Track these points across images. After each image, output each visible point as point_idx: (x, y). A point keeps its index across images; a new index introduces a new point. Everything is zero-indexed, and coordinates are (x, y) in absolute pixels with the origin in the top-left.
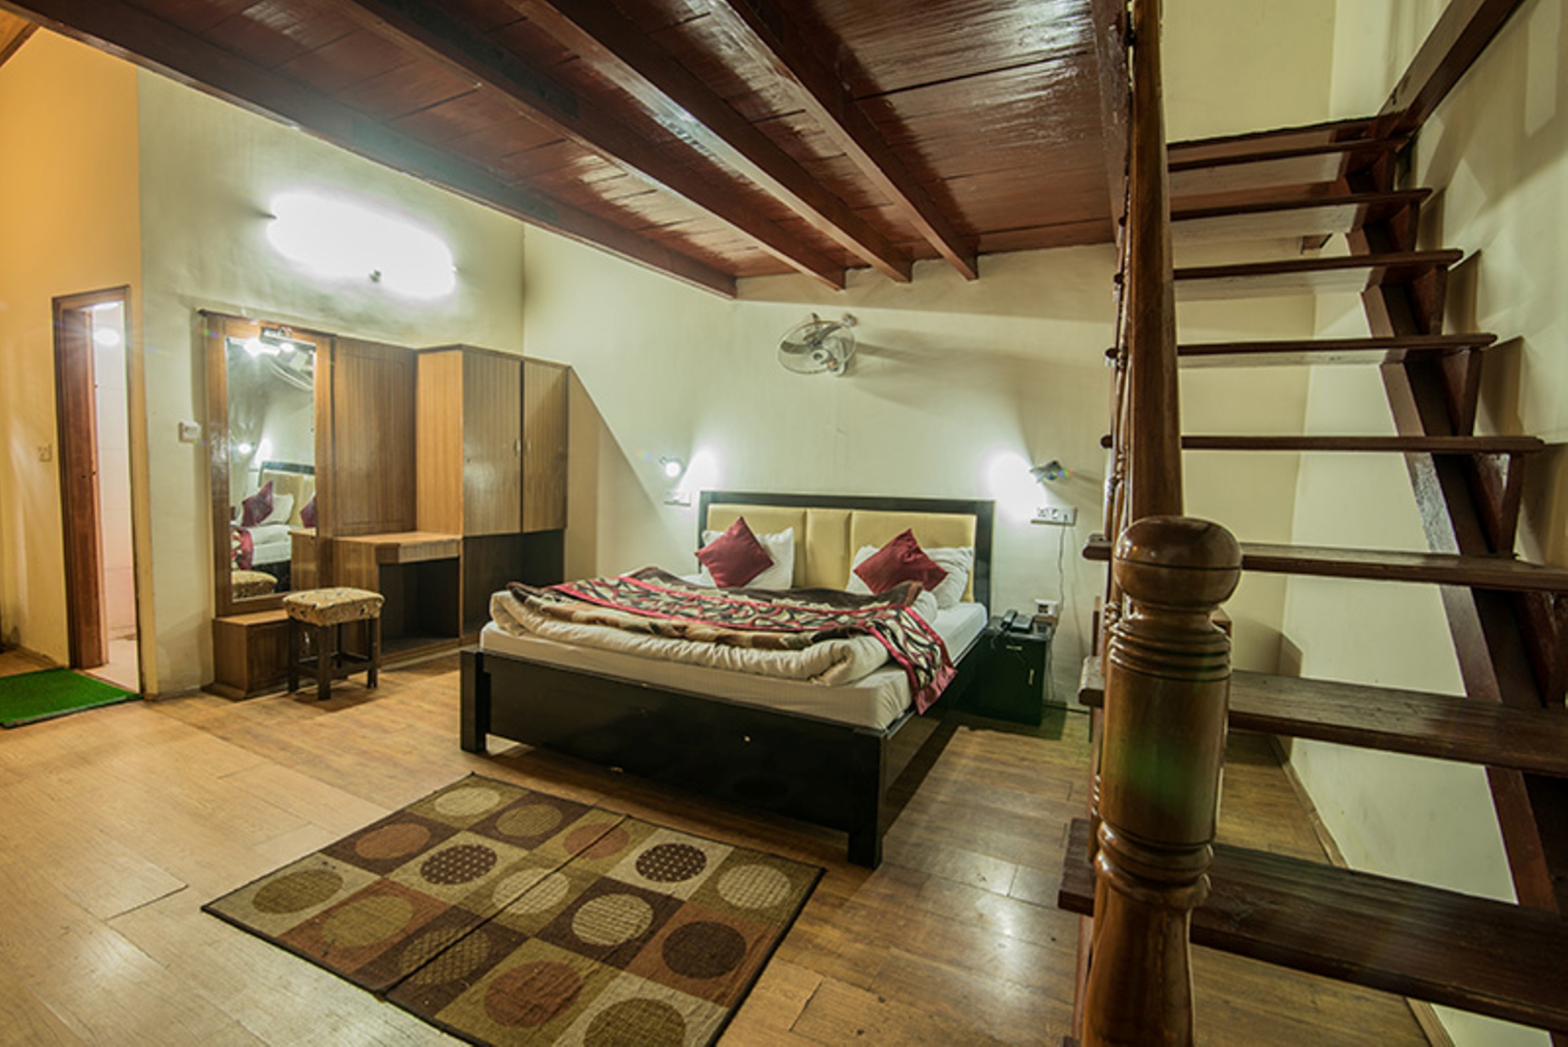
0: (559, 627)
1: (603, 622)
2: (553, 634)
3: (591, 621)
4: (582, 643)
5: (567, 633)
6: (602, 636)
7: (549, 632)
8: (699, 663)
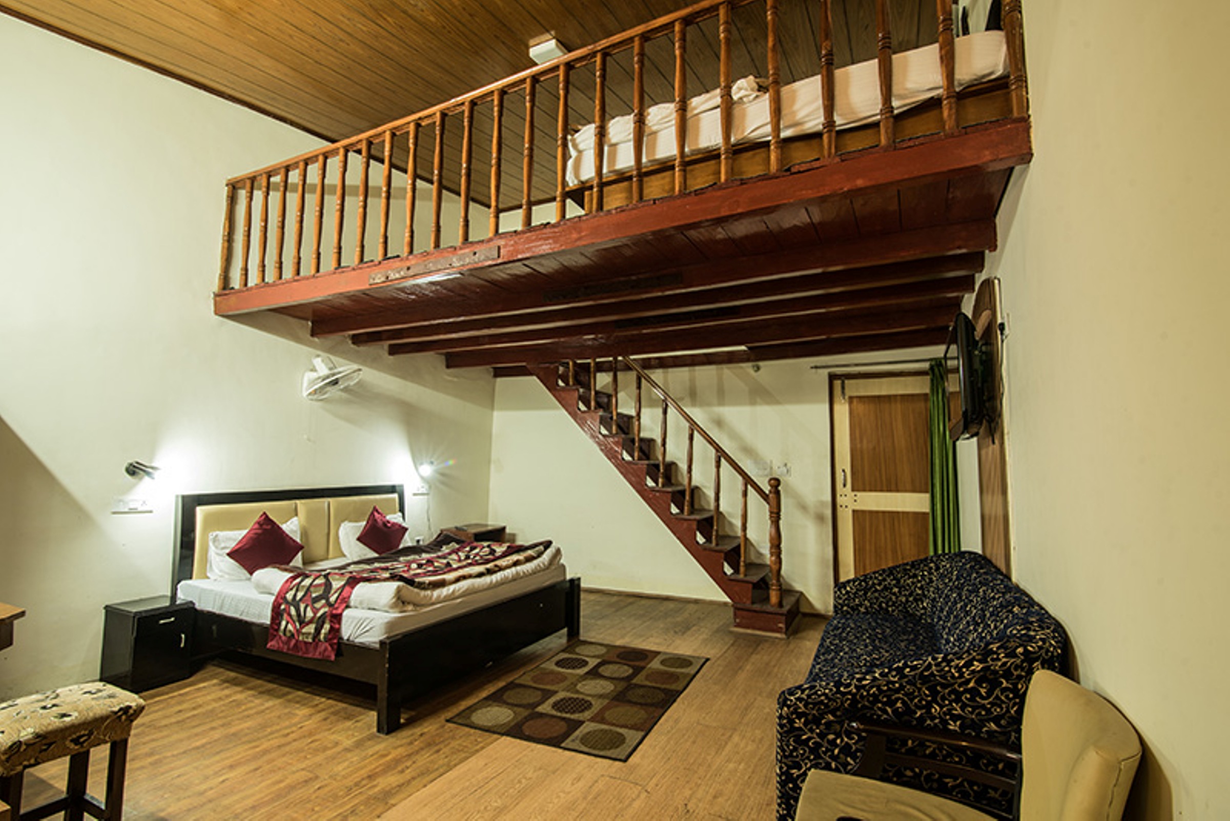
0: (445, 591)
1: (464, 577)
2: (445, 597)
3: (458, 580)
4: (464, 595)
5: (453, 592)
6: (473, 585)
7: (442, 596)
8: (516, 578)
